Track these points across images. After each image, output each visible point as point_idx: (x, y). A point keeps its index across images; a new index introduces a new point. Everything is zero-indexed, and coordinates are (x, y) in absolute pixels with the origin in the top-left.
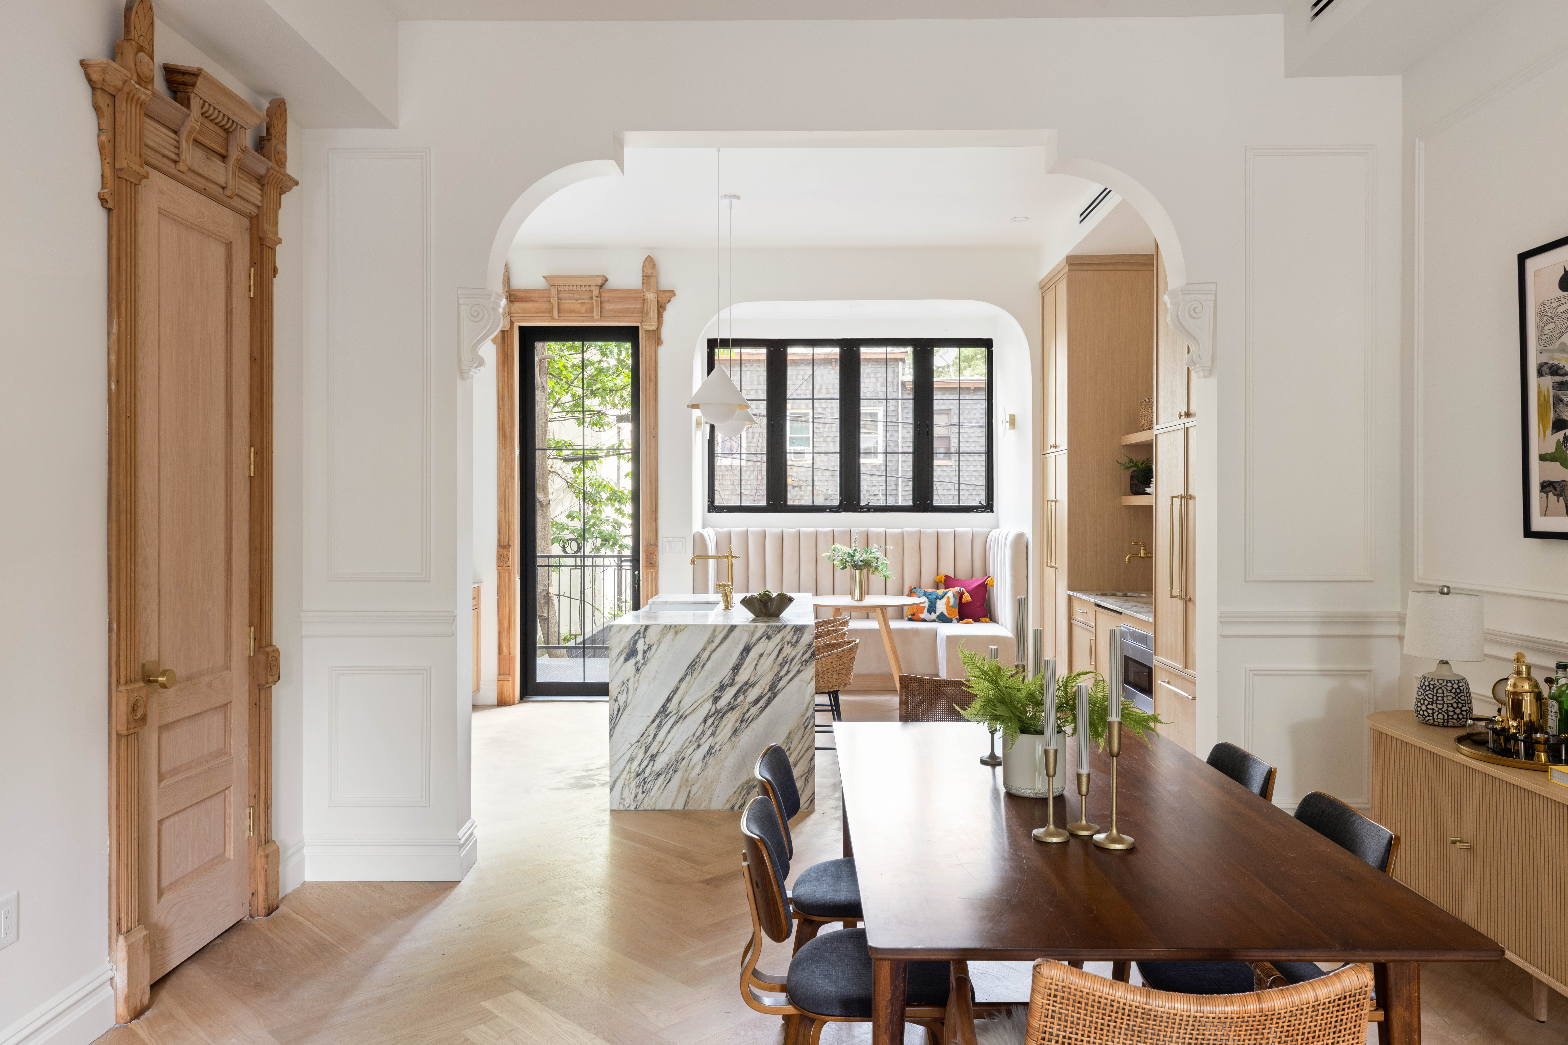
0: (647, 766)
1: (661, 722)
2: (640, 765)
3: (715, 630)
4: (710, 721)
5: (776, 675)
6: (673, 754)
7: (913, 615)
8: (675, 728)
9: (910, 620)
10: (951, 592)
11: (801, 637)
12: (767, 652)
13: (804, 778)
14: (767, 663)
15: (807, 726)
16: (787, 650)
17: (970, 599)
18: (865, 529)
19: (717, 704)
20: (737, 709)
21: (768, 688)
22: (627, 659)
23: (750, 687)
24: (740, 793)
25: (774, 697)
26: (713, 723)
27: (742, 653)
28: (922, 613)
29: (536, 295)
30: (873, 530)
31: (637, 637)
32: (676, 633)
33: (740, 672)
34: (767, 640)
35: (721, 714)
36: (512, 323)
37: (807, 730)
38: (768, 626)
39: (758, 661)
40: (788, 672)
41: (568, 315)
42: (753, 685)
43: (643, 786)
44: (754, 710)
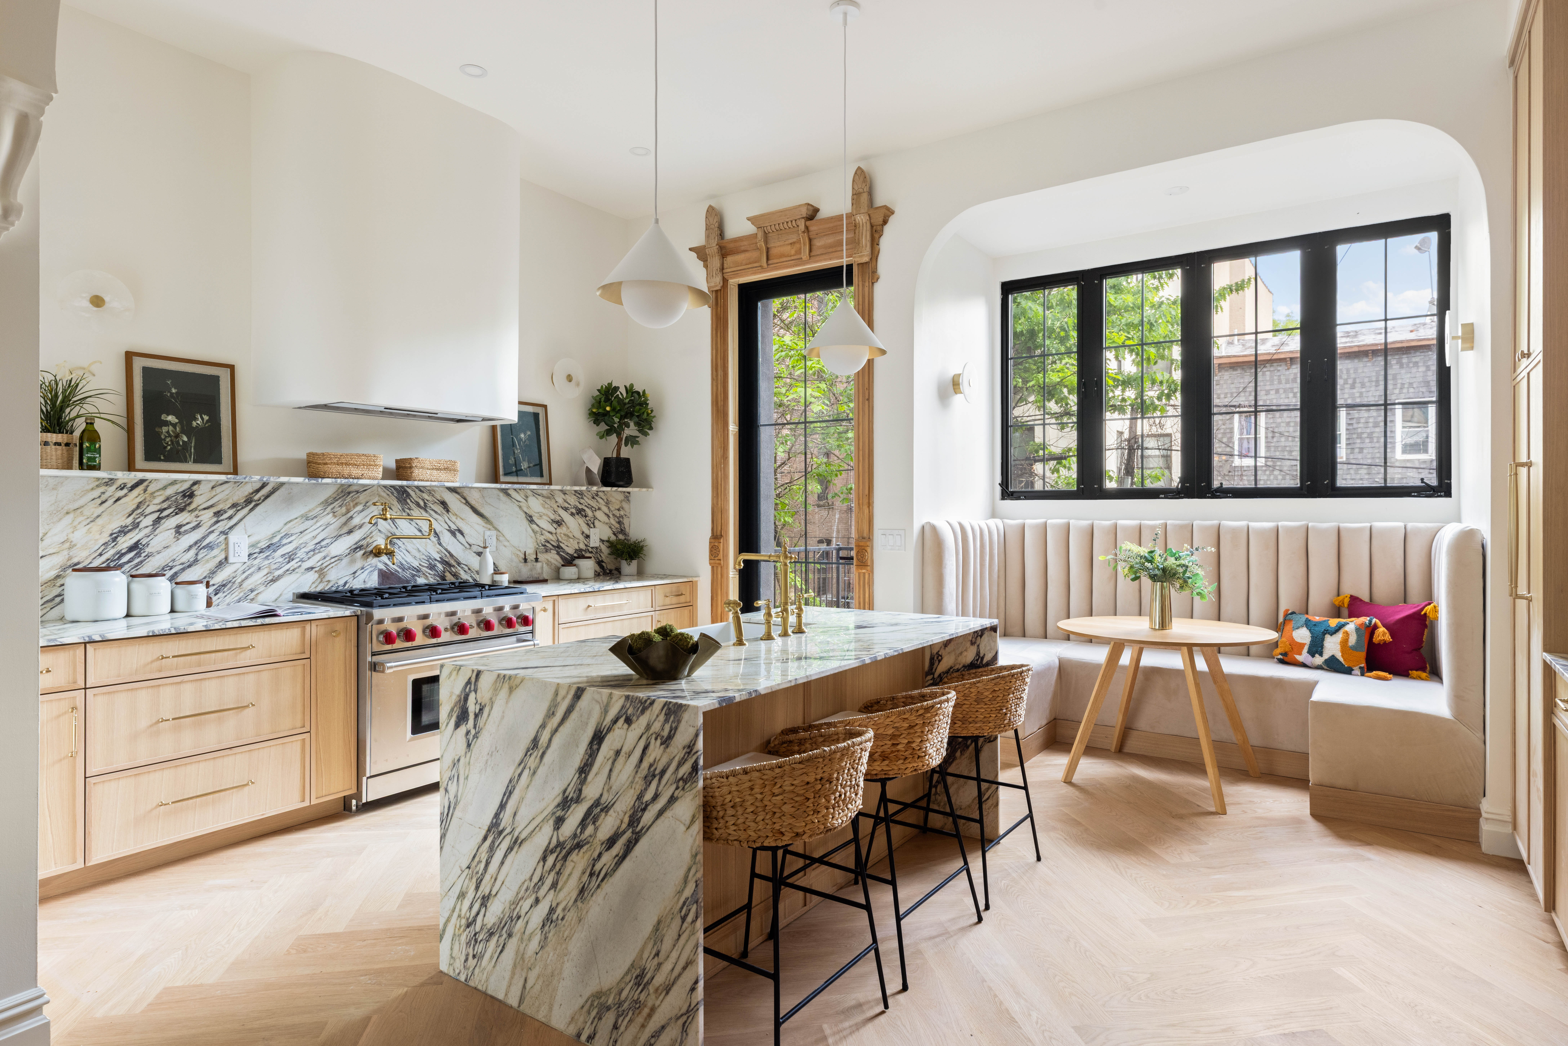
0: (478, 914)
1: (493, 842)
2: (471, 908)
3: (556, 694)
4: (551, 860)
5: (640, 797)
6: (507, 905)
7: (1285, 654)
8: (510, 857)
9: (1282, 662)
10: (1351, 626)
11: (676, 728)
12: (626, 749)
13: (681, 1022)
14: (626, 770)
15: (686, 915)
16: (656, 750)
17: (1388, 638)
18: (1216, 522)
19: (560, 831)
20: (585, 848)
21: (626, 820)
22: (457, 726)
23: (602, 810)
24: (589, 1013)
25: (637, 841)
26: (554, 865)
27: (591, 743)
28: (1300, 654)
29: (745, 243)
30: (1227, 523)
31: (467, 690)
32: (511, 690)
33: (590, 778)
34: (626, 726)
35: (564, 851)
36: (725, 281)
37: (685, 925)
38: (627, 697)
39: (613, 763)
40: (656, 797)
41: (778, 261)
42: (606, 809)
43: (474, 946)
44: (608, 858)
